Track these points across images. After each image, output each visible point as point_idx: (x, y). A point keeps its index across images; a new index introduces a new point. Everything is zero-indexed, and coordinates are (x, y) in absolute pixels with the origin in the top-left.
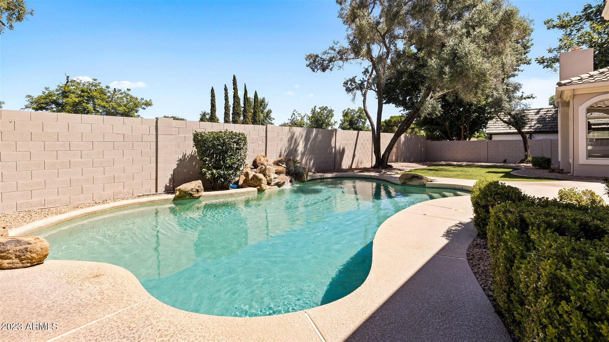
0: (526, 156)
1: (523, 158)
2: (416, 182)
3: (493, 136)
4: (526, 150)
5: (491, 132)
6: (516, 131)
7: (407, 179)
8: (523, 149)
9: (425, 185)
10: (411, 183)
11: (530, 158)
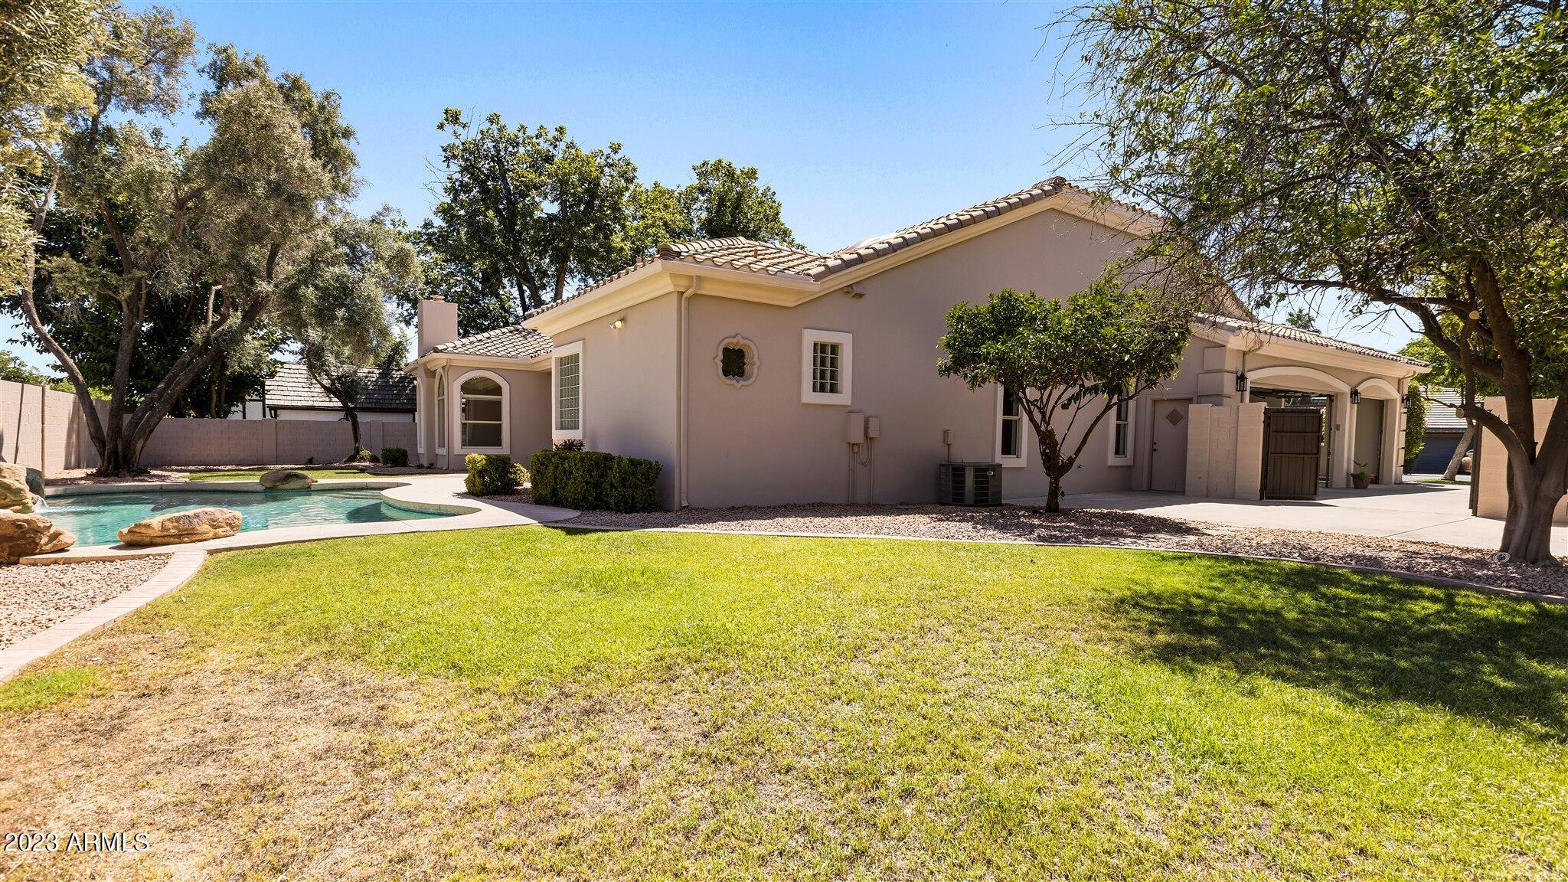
0: (357, 450)
1: (352, 452)
2: (294, 484)
3: (279, 412)
4: (356, 439)
5: (276, 402)
6: (340, 404)
7: (277, 481)
8: (352, 437)
9: (309, 487)
10: (286, 486)
11: (365, 453)
